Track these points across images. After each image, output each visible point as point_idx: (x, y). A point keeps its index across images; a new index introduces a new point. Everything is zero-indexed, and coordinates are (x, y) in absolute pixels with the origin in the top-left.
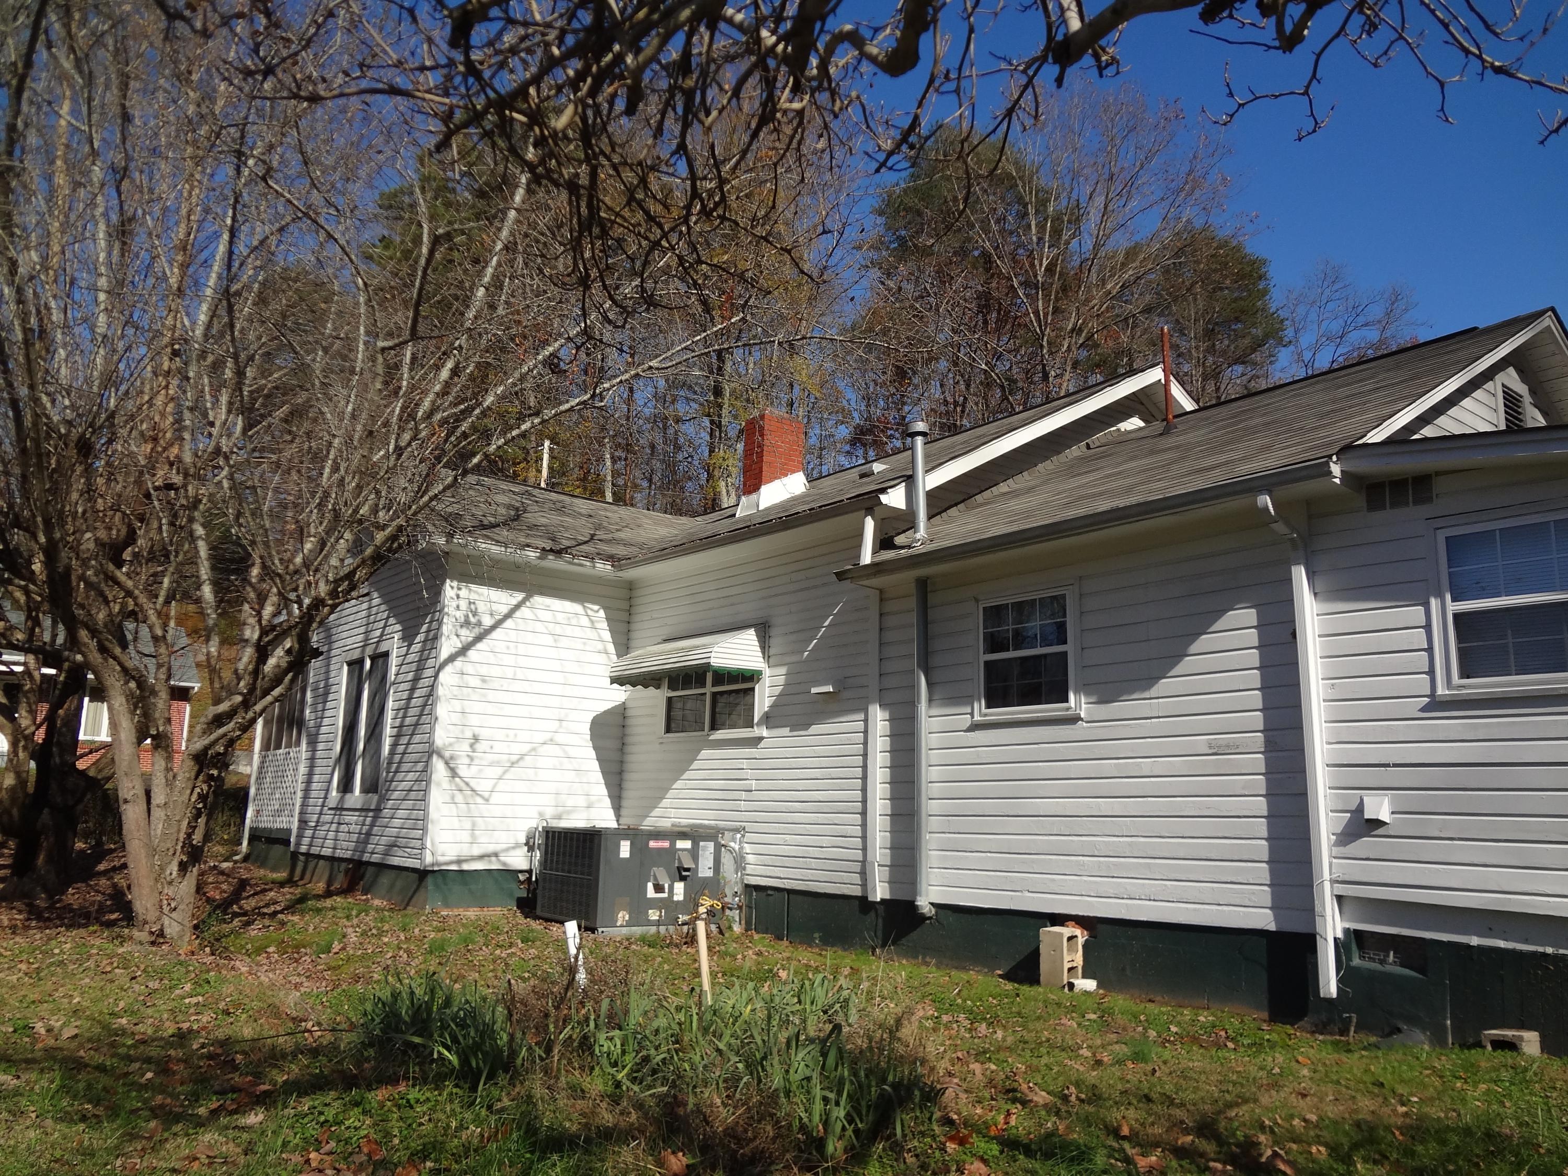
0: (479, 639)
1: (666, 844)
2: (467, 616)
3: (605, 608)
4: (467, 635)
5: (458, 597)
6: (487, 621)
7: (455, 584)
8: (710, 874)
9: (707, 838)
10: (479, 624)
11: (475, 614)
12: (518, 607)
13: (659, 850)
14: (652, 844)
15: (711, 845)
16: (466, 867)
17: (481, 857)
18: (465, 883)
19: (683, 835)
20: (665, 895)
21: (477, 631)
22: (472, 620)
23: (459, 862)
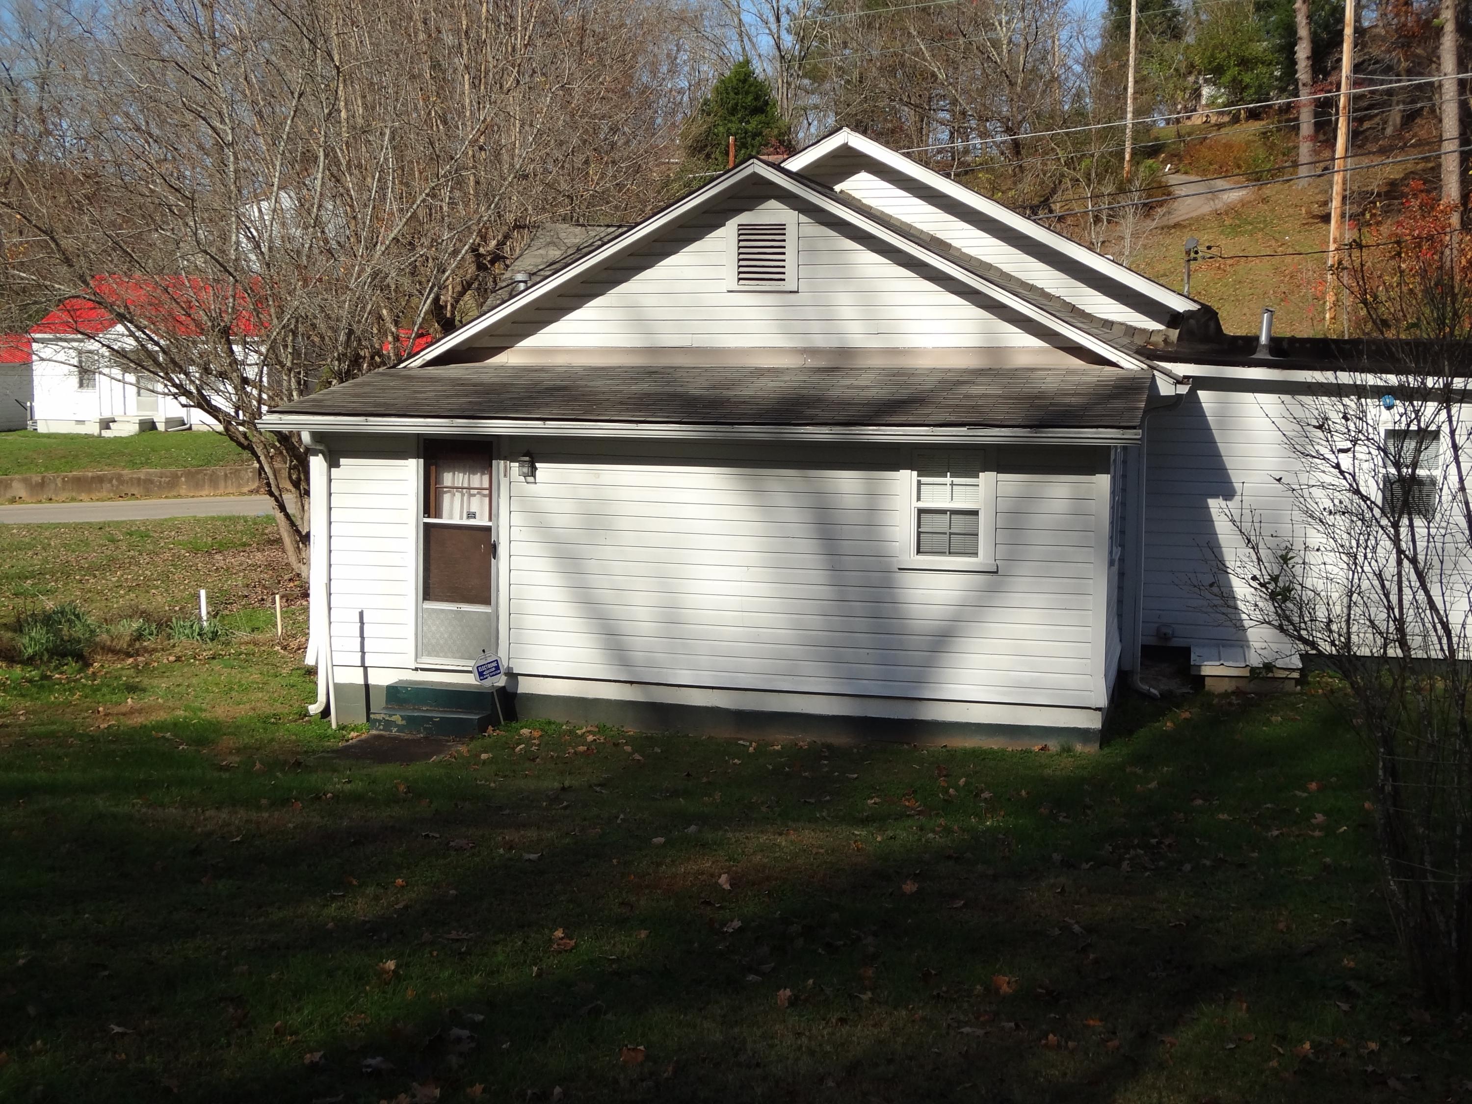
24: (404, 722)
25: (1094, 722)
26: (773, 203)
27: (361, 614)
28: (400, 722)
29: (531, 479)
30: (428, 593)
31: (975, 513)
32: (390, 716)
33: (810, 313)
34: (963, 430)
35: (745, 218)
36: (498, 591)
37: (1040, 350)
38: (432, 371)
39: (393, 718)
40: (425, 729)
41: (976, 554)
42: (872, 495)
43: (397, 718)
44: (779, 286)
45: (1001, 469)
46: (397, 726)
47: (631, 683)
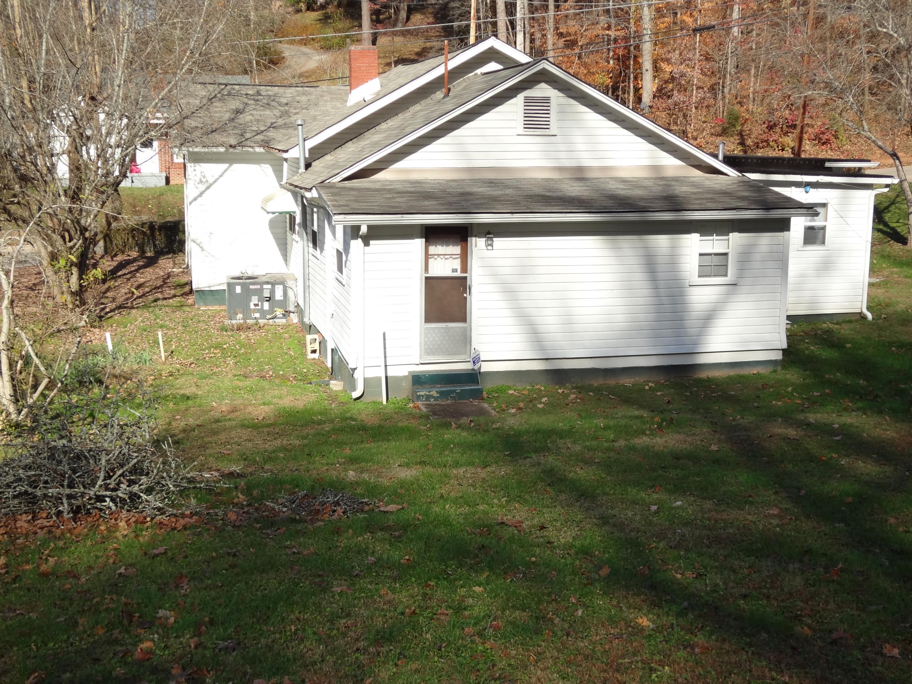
0: (208, 188)
1: (259, 287)
2: (201, 179)
3: (271, 165)
4: (202, 187)
5: (195, 170)
6: (211, 180)
7: (192, 164)
8: (282, 298)
9: (279, 284)
10: (207, 181)
11: (204, 177)
12: (226, 171)
13: (256, 289)
14: (251, 287)
15: (281, 287)
16: (212, 289)
17: (220, 284)
18: (213, 295)
19: (268, 283)
20: (260, 307)
21: (206, 185)
22: (203, 180)
23: (209, 287)
24: (438, 395)
25: (778, 356)
26: (543, 85)
27: (384, 334)
28: (436, 395)
29: (490, 248)
30: (429, 318)
31: (726, 254)
32: (429, 392)
33: (562, 147)
34: (734, 212)
35: (528, 93)
36: (471, 313)
37: (680, 167)
38: (347, 184)
39: (431, 393)
40: (451, 397)
41: (726, 275)
42: (673, 247)
43: (434, 393)
44: (547, 132)
45: (741, 231)
46: (434, 397)
47: (547, 359)
